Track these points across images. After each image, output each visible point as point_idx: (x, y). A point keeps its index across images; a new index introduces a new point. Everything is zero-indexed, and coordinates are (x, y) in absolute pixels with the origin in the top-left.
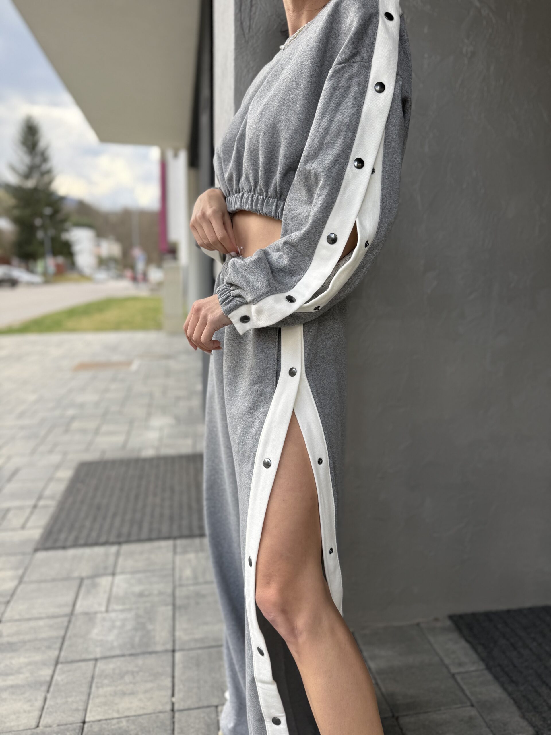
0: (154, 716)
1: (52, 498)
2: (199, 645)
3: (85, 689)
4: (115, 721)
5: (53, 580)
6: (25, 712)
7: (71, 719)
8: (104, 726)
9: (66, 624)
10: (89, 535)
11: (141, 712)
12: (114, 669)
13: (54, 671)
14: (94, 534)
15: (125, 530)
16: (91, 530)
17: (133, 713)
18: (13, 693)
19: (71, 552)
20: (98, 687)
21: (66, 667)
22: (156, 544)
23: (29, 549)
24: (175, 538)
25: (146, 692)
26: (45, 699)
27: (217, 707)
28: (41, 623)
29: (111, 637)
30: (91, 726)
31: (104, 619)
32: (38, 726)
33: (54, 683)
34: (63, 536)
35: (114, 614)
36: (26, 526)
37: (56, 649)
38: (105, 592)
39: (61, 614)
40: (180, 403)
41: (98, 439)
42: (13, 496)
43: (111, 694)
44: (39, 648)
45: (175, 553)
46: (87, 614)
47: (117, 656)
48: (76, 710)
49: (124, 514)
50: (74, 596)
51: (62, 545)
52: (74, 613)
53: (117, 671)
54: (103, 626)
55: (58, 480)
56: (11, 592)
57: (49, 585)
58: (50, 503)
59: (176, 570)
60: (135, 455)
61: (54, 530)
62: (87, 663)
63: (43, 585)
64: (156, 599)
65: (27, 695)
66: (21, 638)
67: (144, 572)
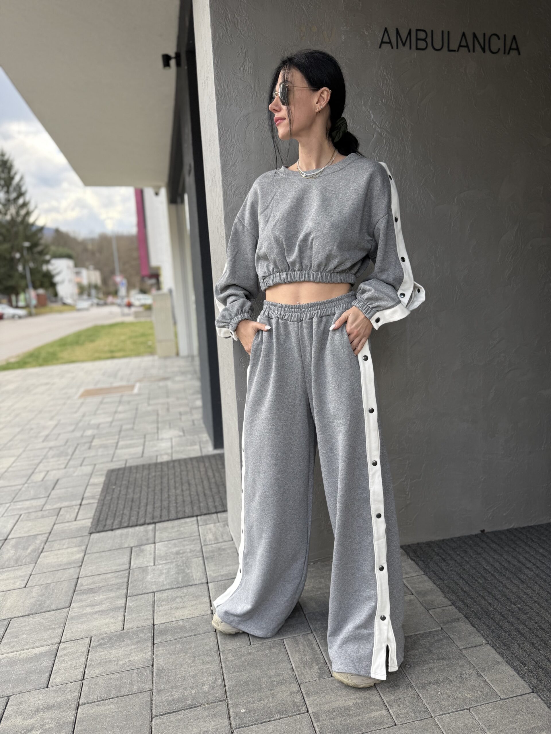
0: (200, 618)
1: (93, 497)
2: (224, 578)
3: (151, 609)
4: (174, 622)
5: (110, 550)
6: (113, 623)
7: (145, 624)
8: (168, 625)
9: (127, 575)
10: (129, 519)
11: (191, 616)
12: (167, 596)
13: (126, 601)
14: (133, 519)
15: (157, 513)
16: (130, 517)
17: (186, 617)
18: (101, 615)
19: (119, 532)
20: (159, 607)
21: (133, 598)
22: (183, 521)
23: (86, 533)
24: (197, 516)
25: (192, 606)
26: (125, 616)
28: (109, 576)
29: (161, 580)
30: (159, 626)
31: (154, 570)
32: (123, 629)
33: (127, 607)
34: (109, 522)
35: (160, 566)
36: (78, 519)
37: (123, 589)
38: (151, 554)
39: (121, 570)
40: (184, 418)
41: (118, 451)
42: (60, 499)
43: (168, 609)
44: (112, 590)
45: (198, 526)
46: (139, 568)
47: (168, 589)
48: (147, 619)
49: (154, 503)
50: (129, 558)
51: (110, 528)
52: (131, 568)
53: (170, 597)
54: (154, 573)
55: (94, 485)
56: (81, 560)
57: (108, 553)
58: (92, 501)
59: (201, 536)
60: (154, 461)
61: (101, 519)
62: (147, 595)
63: (103, 554)
64: (189, 555)
65: (111, 614)
66: (97, 585)
67: (177, 539)
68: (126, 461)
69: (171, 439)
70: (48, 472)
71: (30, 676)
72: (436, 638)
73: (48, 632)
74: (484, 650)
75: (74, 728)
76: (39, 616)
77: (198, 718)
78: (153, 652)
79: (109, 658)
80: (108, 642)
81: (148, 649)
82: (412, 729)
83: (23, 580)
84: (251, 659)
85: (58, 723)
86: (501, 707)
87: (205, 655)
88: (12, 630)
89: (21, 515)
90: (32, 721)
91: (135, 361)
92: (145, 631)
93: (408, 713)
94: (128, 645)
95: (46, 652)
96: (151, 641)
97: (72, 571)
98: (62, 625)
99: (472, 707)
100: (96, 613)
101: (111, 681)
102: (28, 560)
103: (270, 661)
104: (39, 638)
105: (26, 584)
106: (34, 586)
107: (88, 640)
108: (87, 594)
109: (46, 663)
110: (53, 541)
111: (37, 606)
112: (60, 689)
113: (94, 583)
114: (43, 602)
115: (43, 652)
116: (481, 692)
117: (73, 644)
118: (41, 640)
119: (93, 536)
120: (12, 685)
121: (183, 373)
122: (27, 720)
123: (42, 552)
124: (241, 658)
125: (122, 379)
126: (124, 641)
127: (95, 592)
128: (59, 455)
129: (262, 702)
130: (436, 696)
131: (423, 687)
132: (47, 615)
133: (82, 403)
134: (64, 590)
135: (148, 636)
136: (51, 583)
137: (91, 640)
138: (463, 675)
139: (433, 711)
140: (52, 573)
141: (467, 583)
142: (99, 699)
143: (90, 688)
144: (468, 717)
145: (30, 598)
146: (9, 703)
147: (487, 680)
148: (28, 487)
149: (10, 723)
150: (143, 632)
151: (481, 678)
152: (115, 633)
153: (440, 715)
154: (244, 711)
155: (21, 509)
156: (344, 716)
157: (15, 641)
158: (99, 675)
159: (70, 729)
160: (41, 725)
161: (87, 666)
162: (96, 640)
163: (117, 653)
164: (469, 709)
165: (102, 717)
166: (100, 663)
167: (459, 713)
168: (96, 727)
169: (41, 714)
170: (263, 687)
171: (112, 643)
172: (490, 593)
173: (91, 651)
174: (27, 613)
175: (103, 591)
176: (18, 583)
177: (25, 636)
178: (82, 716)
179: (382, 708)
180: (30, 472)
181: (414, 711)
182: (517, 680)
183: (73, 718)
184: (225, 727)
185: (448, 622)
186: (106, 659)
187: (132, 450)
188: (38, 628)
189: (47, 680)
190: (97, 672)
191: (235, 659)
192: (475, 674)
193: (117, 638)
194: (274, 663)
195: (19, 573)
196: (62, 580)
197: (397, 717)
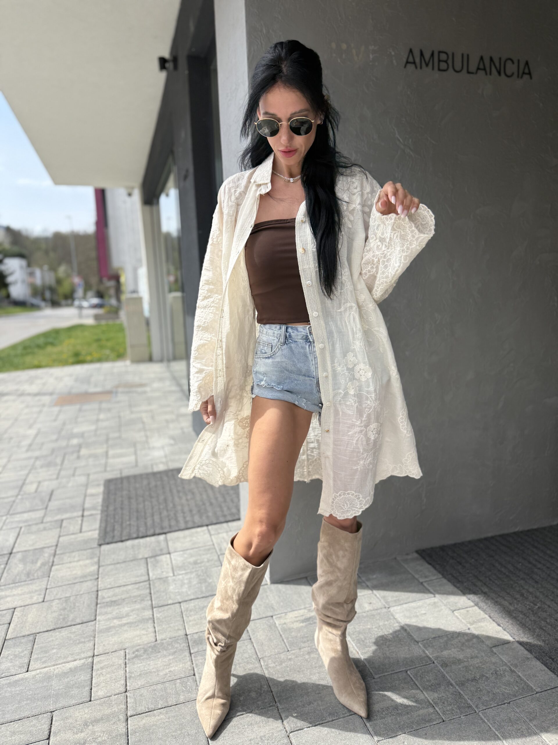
1: (94, 508)
3: (179, 618)
6: (144, 635)
7: (177, 634)
8: (201, 635)
9: (148, 586)
10: (138, 530)
12: (195, 606)
13: (153, 612)
14: (142, 529)
15: (166, 523)
16: (138, 527)
18: (130, 627)
19: (129, 543)
20: (188, 617)
21: (160, 609)
22: (193, 530)
23: (95, 545)
24: (207, 525)
26: (155, 628)
27: (272, 616)
28: (130, 587)
29: (184, 590)
30: (192, 636)
31: (174, 580)
32: (156, 641)
33: (155, 618)
34: (117, 533)
35: (180, 577)
36: (83, 530)
37: (148, 600)
38: (168, 564)
39: (141, 581)
40: (171, 426)
41: (111, 461)
42: (60, 510)
43: (198, 619)
44: (136, 601)
45: (211, 535)
46: (160, 579)
47: (193, 599)
48: (179, 629)
49: (160, 514)
50: (146, 569)
51: (119, 539)
52: (151, 579)
53: (197, 607)
54: (175, 584)
55: (92, 495)
56: (96, 572)
57: (123, 565)
58: (94, 512)
59: (216, 545)
60: (149, 470)
61: (108, 529)
62: (174, 605)
63: (118, 566)
64: (207, 564)
65: (141, 626)
66: (119, 597)
67: (192, 549)
68: (121, 471)
69: (163, 447)
70: (39, 482)
71: (70, 691)
72: (466, 638)
73: (78, 646)
74: (513, 647)
75: (128, 739)
76: (65, 630)
77: (251, 724)
78: (192, 661)
79: (149, 669)
80: (144, 653)
81: (187, 659)
82: (460, 724)
83: (40, 595)
84: (292, 665)
85: (111, 736)
86: (538, 700)
87: (244, 662)
88: (40, 645)
89: (21, 528)
90: (83, 735)
91: (106, 366)
92: (179, 641)
93: (453, 710)
94: (165, 656)
95: (82, 666)
96: (187, 651)
97: (89, 584)
98: (92, 639)
99: (512, 701)
100: (125, 625)
101: (156, 692)
102: (40, 573)
103: (311, 666)
104: (70, 652)
105: (44, 599)
106: (53, 600)
107: (122, 653)
108: (110, 606)
109: (84, 677)
110: (61, 554)
111: (61, 620)
112: (104, 702)
113: (115, 595)
114: (66, 616)
115: (79, 666)
116: (518, 686)
117: (108, 657)
118: (72, 654)
119: (104, 547)
120: (53, 700)
121: (161, 379)
122: (77, 734)
123: (52, 565)
124: (281, 664)
125: (96, 386)
126: (159, 652)
127: (119, 605)
128: (49, 465)
129: (312, 705)
130: (476, 692)
131: (463, 685)
132: (74, 628)
133: (60, 412)
134: (85, 603)
135: (184, 646)
136: (70, 597)
137: (125, 652)
138: (498, 671)
139: (477, 706)
140: (68, 586)
141: (485, 584)
142: (147, 710)
143: (135, 699)
144: (510, 710)
145: (52, 612)
146: (54, 718)
147: (521, 675)
148: (22, 499)
149: (60, 738)
150: (178, 643)
151: (514, 674)
152: (149, 645)
153: (483, 710)
154: (295, 715)
155: (19, 522)
156: (393, 715)
157: (45, 656)
158: (143, 687)
159: (124, 741)
160: (93, 738)
161: (128, 678)
162: (131, 652)
163: (157, 664)
164: (509, 703)
165: (154, 727)
166: (140, 674)
167: (500, 707)
168: (151, 737)
169: (90, 727)
170: (310, 690)
171: (148, 654)
172: (508, 594)
173: (129, 663)
174: (51, 628)
175: (127, 603)
176: (35, 598)
177: (55, 651)
178: (134, 727)
179: (428, 706)
180: (20, 483)
181: (459, 708)
182: (548, 674)
183: (124, 730)
184: (280, 731)
185: (474, 622)
186: (145, 670)
187: (125, 460)
188: (67, 643)
189: (88, 694)
190: (139, 683)
191: (276, 666)
192: (508, 670)
193: (152, 649)
194: (316, 667)
195: (34, 587)
196: (81, 593)
197: (444, 714)
